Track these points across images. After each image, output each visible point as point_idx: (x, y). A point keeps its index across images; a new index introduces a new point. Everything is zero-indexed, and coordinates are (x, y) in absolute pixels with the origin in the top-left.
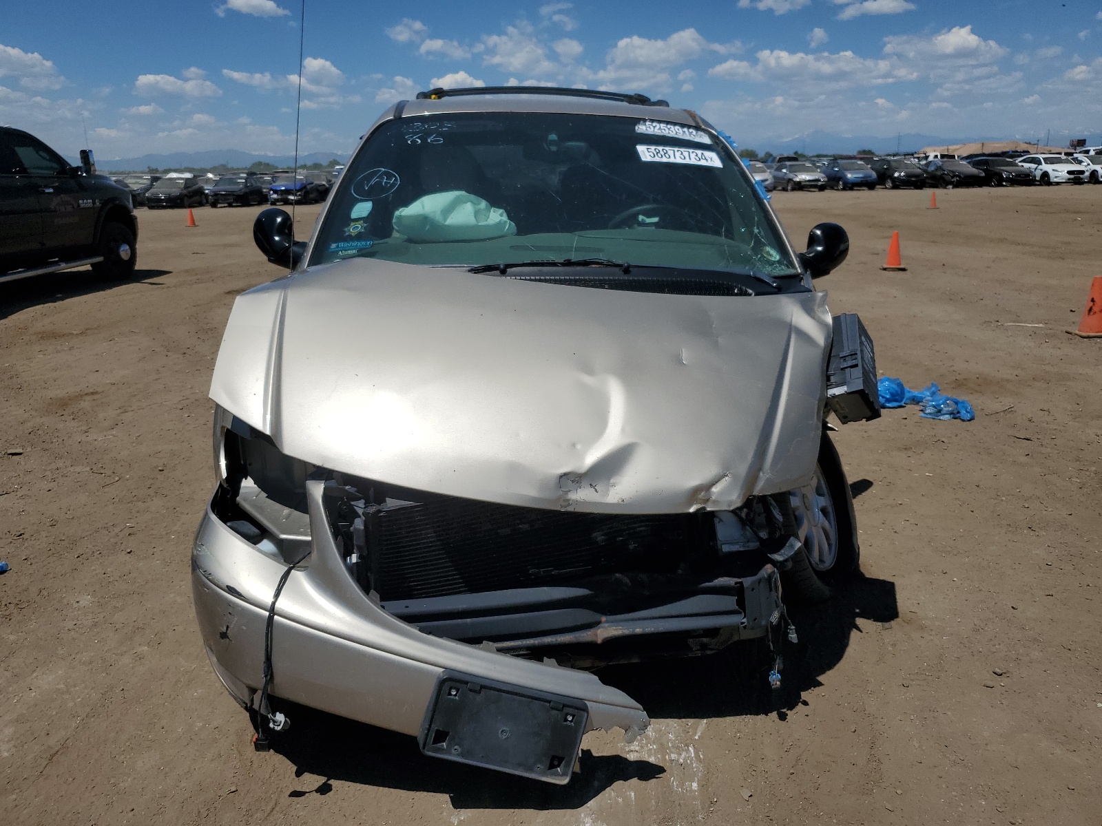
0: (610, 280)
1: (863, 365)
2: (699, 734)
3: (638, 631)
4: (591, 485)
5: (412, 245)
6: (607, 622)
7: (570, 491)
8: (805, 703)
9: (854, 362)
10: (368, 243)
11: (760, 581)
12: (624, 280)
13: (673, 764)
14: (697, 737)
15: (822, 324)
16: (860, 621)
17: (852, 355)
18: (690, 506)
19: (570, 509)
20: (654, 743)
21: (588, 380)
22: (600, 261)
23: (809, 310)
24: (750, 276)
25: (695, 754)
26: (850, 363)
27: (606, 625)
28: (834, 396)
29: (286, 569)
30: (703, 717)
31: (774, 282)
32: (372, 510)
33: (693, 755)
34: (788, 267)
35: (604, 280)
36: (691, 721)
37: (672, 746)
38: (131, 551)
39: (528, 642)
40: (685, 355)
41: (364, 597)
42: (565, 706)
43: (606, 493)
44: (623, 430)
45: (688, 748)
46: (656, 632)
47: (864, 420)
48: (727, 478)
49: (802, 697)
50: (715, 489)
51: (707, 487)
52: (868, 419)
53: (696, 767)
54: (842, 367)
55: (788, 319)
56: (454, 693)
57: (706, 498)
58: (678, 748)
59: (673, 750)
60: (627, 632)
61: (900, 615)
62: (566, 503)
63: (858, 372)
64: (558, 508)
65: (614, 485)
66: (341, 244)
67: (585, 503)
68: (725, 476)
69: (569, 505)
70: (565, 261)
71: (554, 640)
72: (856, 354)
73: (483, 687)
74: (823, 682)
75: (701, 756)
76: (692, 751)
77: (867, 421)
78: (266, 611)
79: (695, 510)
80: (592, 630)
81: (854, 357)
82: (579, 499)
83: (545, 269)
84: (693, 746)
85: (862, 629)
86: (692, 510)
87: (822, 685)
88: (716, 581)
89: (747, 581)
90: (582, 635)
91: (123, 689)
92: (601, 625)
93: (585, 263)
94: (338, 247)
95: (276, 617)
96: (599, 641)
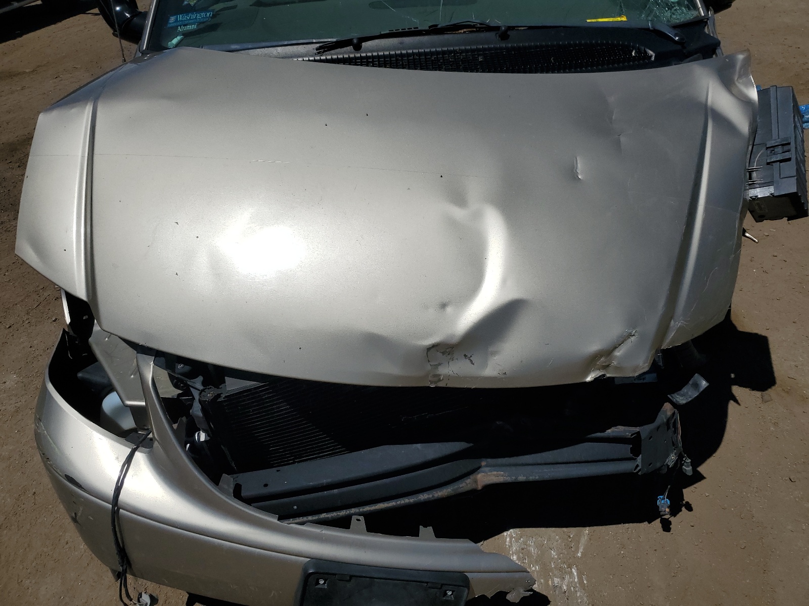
0: (484, 49)
1: (796, 158)
2: (581, 550)
3: (522, 478)
4: (465, 356)
5: (261, 8)
6: (486, 466)
7: (440, 364)
8: (689, 508)
9: (787, 155)
10: (208, 14)
11: (658, 428)
12: (501, 48)
13: (557, 592)
14: (579, 555)
15: (746, 102)
16: (736, 390)
17: (783, 145)
18: (586, 375)
19: (441, 384)
20: (537, 562)
21: (458, 213)
22: (472, 24)
23: (727, 83)
24: (648, 29)
25: (578, 578)
26: (779, 157)
27: (487, 469)
28: (755, 199)
29: (130, 450)
30: (584, 526)
31: (676, 35)
32: (209, 395)
33: (576, 580)
34: (689, 9)
35: (478, 50)
36: (572, 531)
37: (555, 567)
38: (56, 319)
39: (403, 502)
40: (581, 167)
41: (213, 490)
42: (442, 585)
43: (484, 365)
44: (504, 281)
45: (571, 569)
46: (541, 479)
47: (785, 219)
48: (633, 338)
49: (685, 498)
50: (618, 353)
51: (608, 353)
52: (790, 218)
53: (581, 597)
54: (768, 161)
55: (703, 99)
56: (322, 582)
57: (607, 364)
58: (561, 569)
59: (556, 572)
60: (508, 479)
61: (778, 381)
62: (436, 379)
63: (789, 169)
64: (428, 384)
65: (494, 353)
66: (180, 17)
67: (458, 378)
68: (630, 335)
69: (440, 380)
70: (430, 27)
71: (431, 496)
72: (789, 144)
73: (351, 577)
74: (705, 475)
75: (585, 582)
76: (575, 574)
77: (788, 220)
78: (109, 504)
79: (592, 379)
80: (472, 477)
81: (786, 148)
82: (451, 373)
83: (407, 40)
84: (576, 566)
85: (739, 401)
86: (589, 379)
87: (705, 478)
88: (609, 431)
89: (645, 430)
90: (461, 486)
91: (35, 493)
92: (481, 469)
93: (454, 28)
94: (176, 20)
95: (121, 510)
96: (480, 488)
